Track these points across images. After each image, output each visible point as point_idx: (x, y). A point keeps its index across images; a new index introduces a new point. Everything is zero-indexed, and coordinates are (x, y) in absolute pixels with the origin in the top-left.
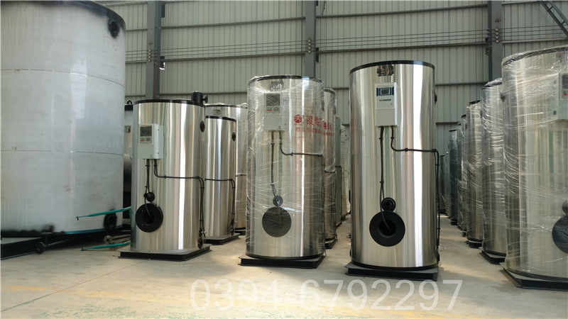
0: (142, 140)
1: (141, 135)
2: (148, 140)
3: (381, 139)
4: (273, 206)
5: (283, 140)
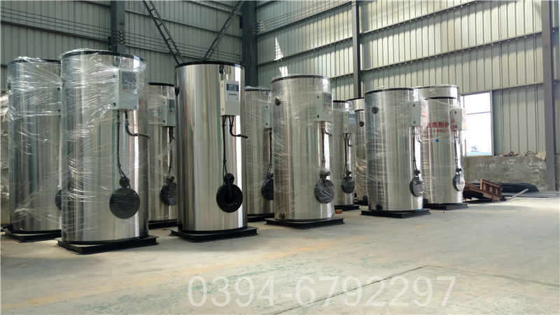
3: (224, 125)
4: (120, 187)
5: (130, 120)
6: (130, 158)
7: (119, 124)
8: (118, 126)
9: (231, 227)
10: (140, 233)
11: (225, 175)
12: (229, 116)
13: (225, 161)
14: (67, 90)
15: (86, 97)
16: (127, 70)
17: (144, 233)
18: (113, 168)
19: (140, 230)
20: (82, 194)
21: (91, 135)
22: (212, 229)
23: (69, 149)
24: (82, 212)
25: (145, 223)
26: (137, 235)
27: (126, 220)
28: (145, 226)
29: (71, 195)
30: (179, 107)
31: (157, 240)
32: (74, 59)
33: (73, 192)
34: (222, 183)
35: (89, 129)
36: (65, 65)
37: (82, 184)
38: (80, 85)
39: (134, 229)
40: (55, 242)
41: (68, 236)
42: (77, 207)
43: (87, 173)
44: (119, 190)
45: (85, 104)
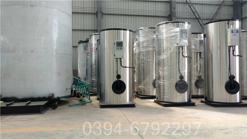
0: (118, 49)
1: (117, 46)
2: (121, 48)
3: (229, 51)
4: (179, 80)
5: (184, 50)
6: (184, 67)
7: (179, 52)
8: (179, 53)
9: (233, 102)
10: (188, 100)
11: (230, 75)
12: (232, 46)
13: (230, 69)
14: (158, 39)
15: (166, 42)
16: (182, 29)
17: (189, 100)
18: (176, 71)
19: (188, 99)
20: (164, 82)
21: (168, 57)
22: (222, 101)
23: (159, 64)
24: (164, 89)
25: (190, 96)
26: (186, 101)
27: (182, 94)
28: (190, 97)
29: (160, 82)
30: (205, 44)
31: (195, 104)
32: (161, 26)
33: (160, 81)
34: (228, 79)
35: (167, 55)
36: (157, 29)
37: (164, 78)
38: (163, 37)
39: (185, 98)
40: (153, 100)
41: (158, 98)
42: (162, 87)
43: (166, 73)
44: (179, 81)
45: (165, 45)
